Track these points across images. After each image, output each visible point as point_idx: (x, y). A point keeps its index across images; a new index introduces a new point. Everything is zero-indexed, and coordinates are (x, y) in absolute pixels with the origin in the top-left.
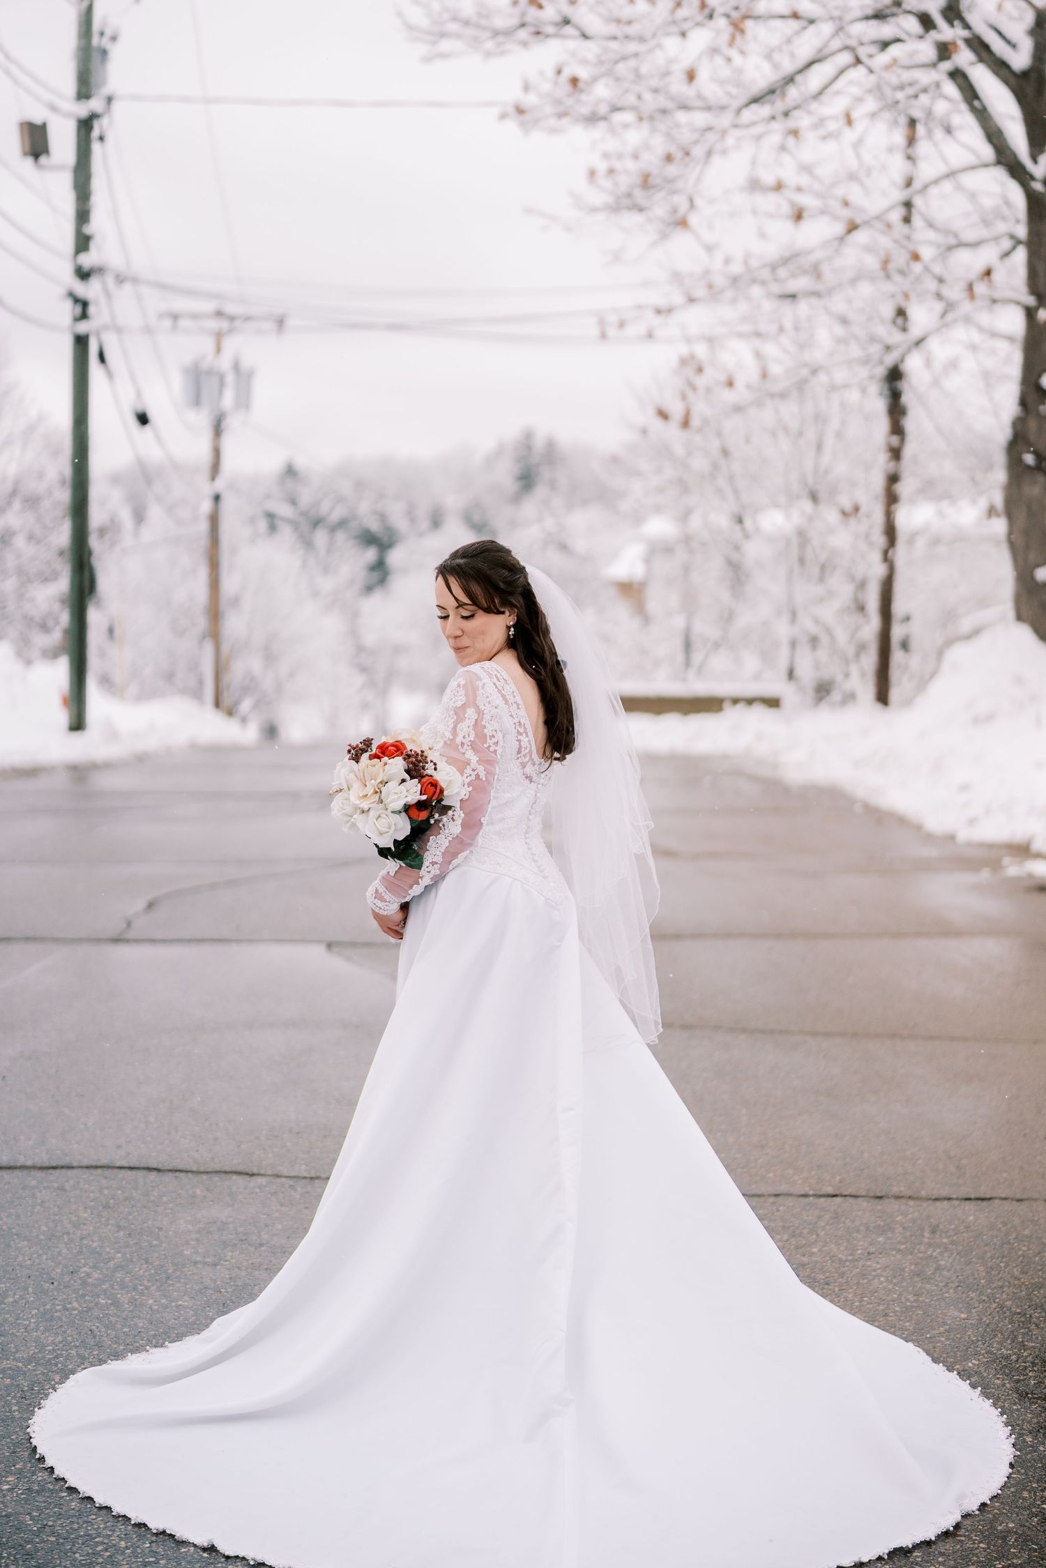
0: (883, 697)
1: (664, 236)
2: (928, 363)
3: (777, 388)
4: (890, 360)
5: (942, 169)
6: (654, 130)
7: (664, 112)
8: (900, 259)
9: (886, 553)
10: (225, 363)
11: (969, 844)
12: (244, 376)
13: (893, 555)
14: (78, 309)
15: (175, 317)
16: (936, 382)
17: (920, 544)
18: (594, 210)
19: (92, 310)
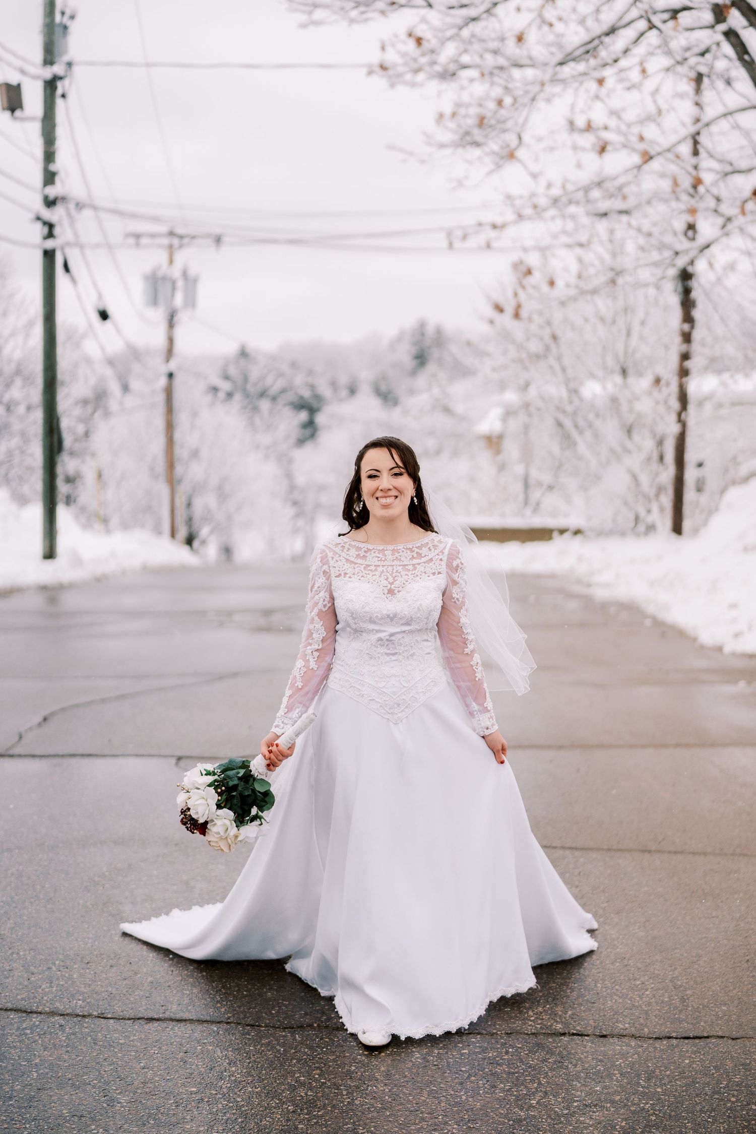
0: (677, 528)
1: (499, 167)
2: (711, 265)
3: (589, 286)
4: (681, 262)
5: (721, 110)
6: (492, 83)
7: (501, 68)
8: (686, 183)
9: (679, 414)
10: (176, 272)
11: (734, 654)
12: (190, 281)
13: (686, 416)
14: (46, 230)
15: (137, 236)
16: (719, 280)
17: (708, 407)
18: (442, 146)
19: (57, 231)
